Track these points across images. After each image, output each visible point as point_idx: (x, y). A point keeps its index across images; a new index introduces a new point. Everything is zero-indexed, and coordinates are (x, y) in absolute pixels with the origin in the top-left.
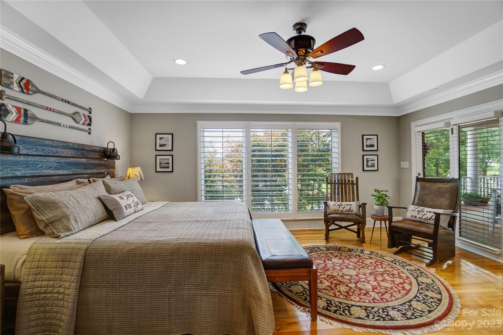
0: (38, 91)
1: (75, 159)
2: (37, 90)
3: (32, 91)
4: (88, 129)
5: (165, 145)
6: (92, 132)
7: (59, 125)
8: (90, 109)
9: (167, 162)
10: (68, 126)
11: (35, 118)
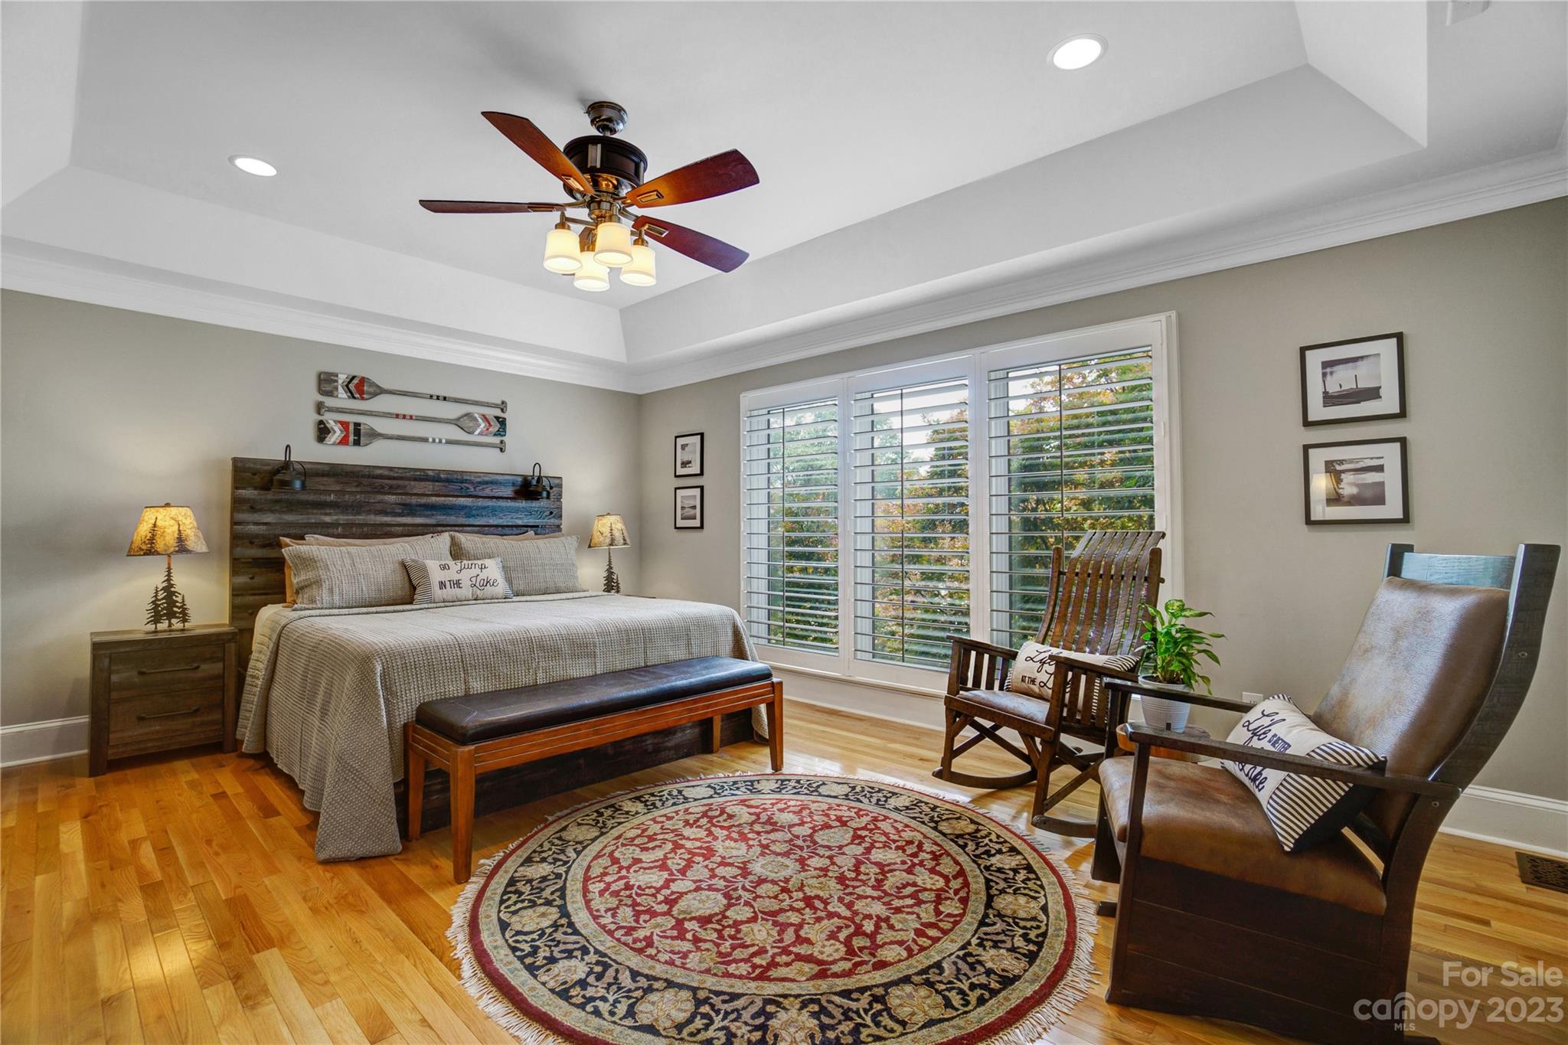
0: (380, 391)
1: (443, 499)
2: (378, 391)
3: (369, 393)
4: (499, 442)
5: (690, 462)
6: (508, 447)
7: (425, 440)
8: (503, 402)
9: (692, 503)
10: (444, 441)
11: (374, 435)
